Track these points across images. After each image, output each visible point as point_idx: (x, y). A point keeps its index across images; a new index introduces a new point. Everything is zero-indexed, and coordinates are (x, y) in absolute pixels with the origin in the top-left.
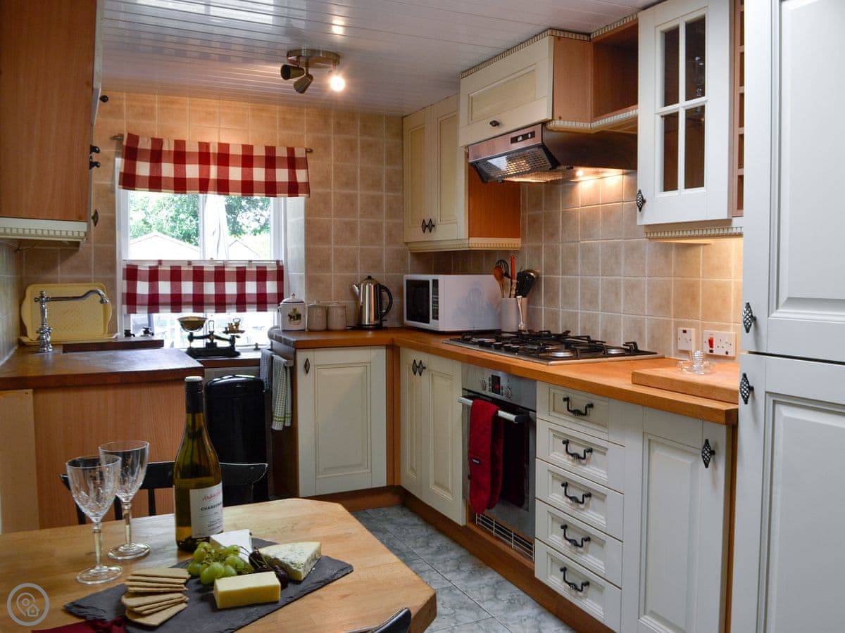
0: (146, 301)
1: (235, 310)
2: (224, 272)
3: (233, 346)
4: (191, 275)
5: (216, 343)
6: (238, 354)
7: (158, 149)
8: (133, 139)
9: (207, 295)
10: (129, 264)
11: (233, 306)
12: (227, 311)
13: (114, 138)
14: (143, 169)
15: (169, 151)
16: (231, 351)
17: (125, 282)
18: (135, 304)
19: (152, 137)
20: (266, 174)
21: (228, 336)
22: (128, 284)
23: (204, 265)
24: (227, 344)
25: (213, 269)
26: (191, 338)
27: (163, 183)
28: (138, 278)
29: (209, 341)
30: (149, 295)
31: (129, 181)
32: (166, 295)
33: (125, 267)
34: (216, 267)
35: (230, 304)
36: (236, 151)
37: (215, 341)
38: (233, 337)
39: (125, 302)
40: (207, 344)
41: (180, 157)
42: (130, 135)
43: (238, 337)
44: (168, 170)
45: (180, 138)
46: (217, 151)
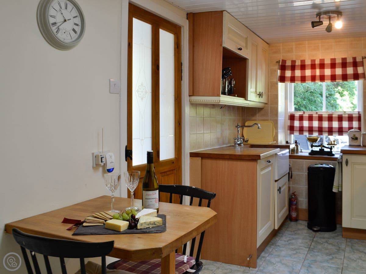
0: (298, 129)
1: (337, 135)
2: (332, 117)
3: (331, 152)
4: (317, 118)
5: (324, 149)
6: (333, 155)
7: (294, 65)
8: (284, 61)
9: (324, 127)
10: (291, 113)
11: (336, 133)
12: (333, 135)
13: (277, 62)
14: (288, 74)
15: (299, 65)
16: (330, 153)
17: (289, 121)
18: (294, 130)
19: (292, 60)
20: (342, 71)
21: (330, 146)
22: (290, 122)
23: (323, 114)
24: (329, 150)
25: (327, 116)
26: (312, 146)
27: (296, 79)
28: (295, 119)
29: (320, 148)
30: (299, 127)
31: (282, 79)
32: (306, 127)
33: (290, 115)
34: (328, 115)
35: (335, 132)
36: (328, 62)
37: (323, 148)
38: (331, 147)
39: (289, 129)
40: (320, 149)
41: (303, 67)
42: (283, 60)
43: (334, 147)
44: (298, 73)
45: (302, 59)
46: (319, 63)
